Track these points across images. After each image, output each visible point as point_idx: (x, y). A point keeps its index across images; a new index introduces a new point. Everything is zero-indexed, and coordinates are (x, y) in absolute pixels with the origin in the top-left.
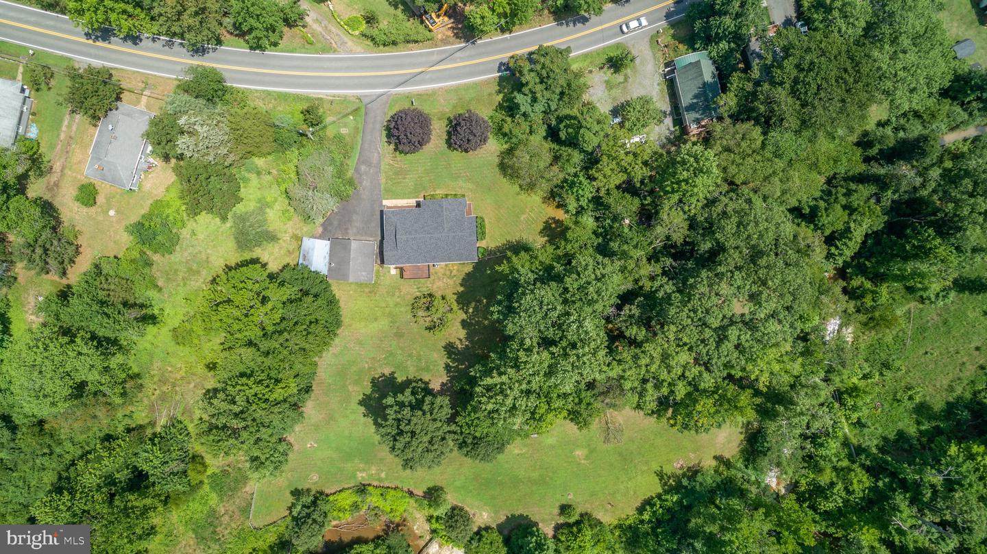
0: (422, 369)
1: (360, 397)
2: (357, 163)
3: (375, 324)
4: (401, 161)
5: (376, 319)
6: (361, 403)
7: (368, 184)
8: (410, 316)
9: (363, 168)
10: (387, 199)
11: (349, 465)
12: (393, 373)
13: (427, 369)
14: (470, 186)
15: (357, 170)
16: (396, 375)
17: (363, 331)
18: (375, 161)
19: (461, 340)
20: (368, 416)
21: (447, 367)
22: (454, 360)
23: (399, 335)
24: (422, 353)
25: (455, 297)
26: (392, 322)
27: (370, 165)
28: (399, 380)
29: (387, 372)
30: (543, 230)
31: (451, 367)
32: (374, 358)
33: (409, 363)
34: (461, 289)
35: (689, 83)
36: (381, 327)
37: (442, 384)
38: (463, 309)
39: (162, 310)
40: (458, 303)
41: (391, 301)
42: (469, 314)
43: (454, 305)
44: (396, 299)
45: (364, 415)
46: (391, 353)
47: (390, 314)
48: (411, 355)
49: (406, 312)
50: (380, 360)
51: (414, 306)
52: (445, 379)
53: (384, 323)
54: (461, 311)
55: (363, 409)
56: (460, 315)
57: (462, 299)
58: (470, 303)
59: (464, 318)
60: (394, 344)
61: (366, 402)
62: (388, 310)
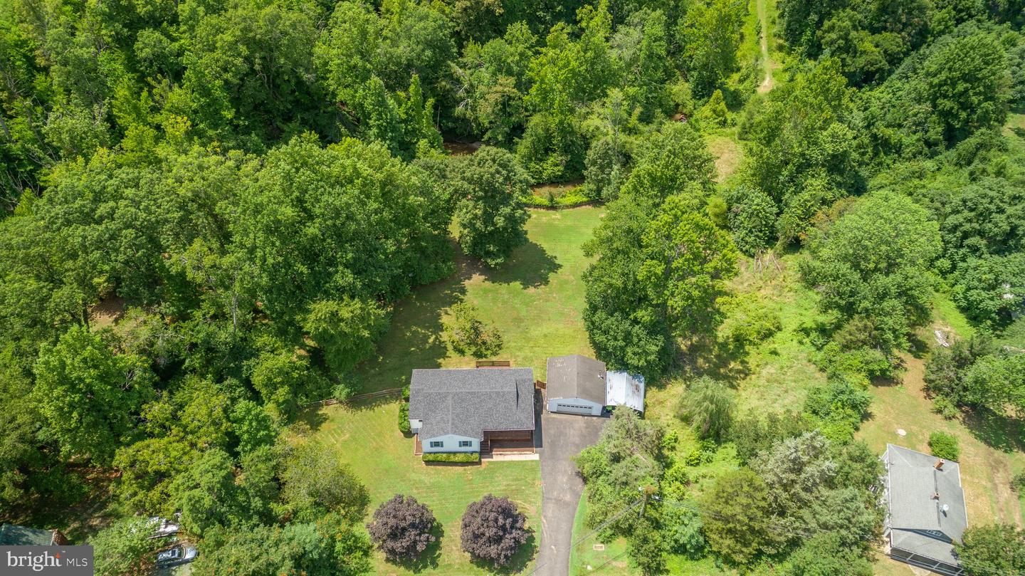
0: (490, 291)
1: (559, 271)
2: (577, 503)
3: (545, 331)
5: (545, 336)
6: (560, 266)
7: (560, 478)
8: (505, 338)
9: (568, 497)
10: (532, 461)
11: (569, 224)
12: (525, 288)
13: (486, 291)
14: (413, 476)
15: (578, 495)
16: (522, 287)
17: (561, 325)
18: (551, 506)
19: (446, 313)
20: (552, 257)
21: (463, 291)
22: (457, 297)
23: (518, 320)
24: (491, 304)
25: (448, 354)
26: (526, 332)
27: (558, 501)
28: (518, 283)
29: (531, 290)
30: (322, 422)
31: (460, 292)
32: (547, 301)
33: (506, 297)
34: (440, 361)
36: (539, 329)
37: (470, 278)
38: (440, 341)
39: (801, 343)
40: (445, 348)
41: (527, 352)
42: (434, 336)
43: (450, 347)
44: (521, 354)
45: (555, 257)
46: (527, 305)
47: (528, 340)
48: (504, 303)
49: (509, 342)
50: (540, 299)
51: (499, 346)
52: (467, 283)
53: (536, 332)
54: (442, 340)
55: (557, 262)
56: (445, 336)
57: (439, 351)
58: (431, 347)
59: (440, 333)
60: (523, 313)
61: (554, 267)
62: (531, 344)
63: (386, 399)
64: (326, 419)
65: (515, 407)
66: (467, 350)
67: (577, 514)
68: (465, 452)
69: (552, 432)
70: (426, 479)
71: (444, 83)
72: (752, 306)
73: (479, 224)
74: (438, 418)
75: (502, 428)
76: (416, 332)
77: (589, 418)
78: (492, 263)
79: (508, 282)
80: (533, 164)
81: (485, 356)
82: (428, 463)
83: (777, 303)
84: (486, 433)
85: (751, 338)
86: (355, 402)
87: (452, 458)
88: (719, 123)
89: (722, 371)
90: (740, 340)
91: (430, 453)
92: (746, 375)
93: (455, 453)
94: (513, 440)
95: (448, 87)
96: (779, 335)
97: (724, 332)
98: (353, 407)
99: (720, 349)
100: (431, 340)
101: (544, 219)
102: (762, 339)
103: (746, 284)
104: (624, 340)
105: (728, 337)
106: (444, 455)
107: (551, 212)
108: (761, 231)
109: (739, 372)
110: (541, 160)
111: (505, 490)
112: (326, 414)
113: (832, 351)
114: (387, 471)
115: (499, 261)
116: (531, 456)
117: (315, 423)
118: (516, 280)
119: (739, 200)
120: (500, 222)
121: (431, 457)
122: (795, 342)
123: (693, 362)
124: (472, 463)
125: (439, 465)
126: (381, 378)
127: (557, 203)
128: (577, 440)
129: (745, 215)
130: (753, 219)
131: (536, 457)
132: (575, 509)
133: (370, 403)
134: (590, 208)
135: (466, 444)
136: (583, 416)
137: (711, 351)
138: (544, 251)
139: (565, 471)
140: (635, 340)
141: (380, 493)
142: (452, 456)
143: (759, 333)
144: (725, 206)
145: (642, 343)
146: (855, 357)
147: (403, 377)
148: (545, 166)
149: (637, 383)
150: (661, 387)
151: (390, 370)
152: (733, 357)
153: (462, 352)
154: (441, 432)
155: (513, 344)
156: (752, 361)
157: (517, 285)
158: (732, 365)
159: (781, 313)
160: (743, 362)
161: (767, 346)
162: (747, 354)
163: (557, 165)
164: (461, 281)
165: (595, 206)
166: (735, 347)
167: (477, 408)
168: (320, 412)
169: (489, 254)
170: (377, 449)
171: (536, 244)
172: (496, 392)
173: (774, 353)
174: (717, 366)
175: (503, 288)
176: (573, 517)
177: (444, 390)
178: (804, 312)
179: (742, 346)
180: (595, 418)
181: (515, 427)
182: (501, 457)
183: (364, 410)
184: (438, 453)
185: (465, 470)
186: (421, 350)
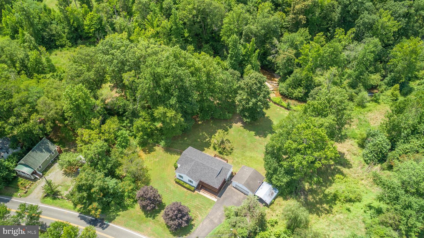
0: (241, 131)
1: (273, 134)
2: (218, 225)
3: (252, 155)
4: (194, 214)
5: (251, 157)
6: (274, 132)
7: (218, 212)
8: (234, 151)
9: (216, 221)
10: (213, 201)
12: (255, 136)
13: (239, 130)
14: (169, 184)
15: (220, 222)
16: (254, 134)
18: (207, 220)
21: (231, 127)
22: (227, 128)
23: (244, 146)
24: (238, 136)
25: (210, 147)
26: (244, 153)
27: (211, 220)
29: (257, 137)
30: (153, 151)
31: (229, 127)
32: (260, 144)
33: (246, 136)
34: (205, 148)
35: (37, 159)
36: (250, 153)
37: (236, 123)
38: (210, 141)
39: (365, 212)
40: (210, 145)
41: (239, 160)
42: (209, 139)
43: (212, 145)
44: (237, 160)
46: (252, 142)
47: (243, 155)
48: (243, 138)
49: (235, 153)
50: (258, 142)
51: (230, 153)
53: (248, 154)
57: (208, 145)
58: (205, 142)
59: (212, 139)
60: (248, 145)
61: (272, 132)
62: (243, 158)
64: (154, 151)
65: (215, 177)
66: (217, 149)
68: (190, 185)
69: (228, 194)
70: (172, 188)
71: (268, 45)
72: (353, 185)
74: (186, 167)
75: (206, 182)
76: (204, 135)
78: (245, 120)
79: (250, 130)
80: (290, 89)
81: (223, 154)
82: (177, 182)
83: (367, 189)
84: (200, 181)
85: (340, 198)
87: (184, 185)
88: (393, 100)
89: (318, 206)
90: (335, 197)
91: (178, 179)
92: (328, 213)
93: (186, 183)
94: (210, 190)
95: (269, 47)
96: (357, 204)
97: (330, 190)
98: (166, 151)
99: (323, 196)
100: (207, 140)
101: (281, 112)
102: (347, 201)
103: (356, 175)
104: (274, 171)
105: (331, 193)
106: (183, 182)
107: (287, 110)
108: (377, 154)
109: (326, 210)
110: (295, 88)
112: (156, 149)
113: (375, 222)
114: (161, 178)
115: (248, 120)
116: (214, 198)
117: (151, 150)
118: (253, 131)
119: (373, 136)
120: (251, 104)
121: (177, 180)
122: (362, 211)
123: (306, 196)
124: (191, 190)
126: (181, 145)
127: (290, 108)
128: (235, 201)
129: (372, 143)
130: (375, 147)
131: (215, 200)
132: (216, 227)
133: (172, 152)
135: (191, 181)
136: (245, 194)
137: (318, 195)
139: (222, 211)
140: (278, 173)
141: (154, 184)
143: (346, 197)
144: (365, 136)
145: (280, 176)
146: (383, 230)
148: (295, 91)
149: (274, 192)
150: (285, 199)
151: (186, 144)
152: (328, 202)
153: (215, 149)
154: (183, 173)
155: (236, 155)
156: (335, 208)
157: (253, 133)
158: (325, 205)
159: (365, 195)
161: (348, 205)
162: (335, 204)
163: (301, 93)
164: (233, 123)
166: (332, 199)
167: (201, 170)
168: (154, 148)
169: (245, 116)
170: (163, 169)
171: (271, 121)
173: (349, 210)
174: (317, 203)
175: (247, 132)
176: (213, 229)
177: (194, 158)
179: (335, 200)
181: (211, 184)
182: (203, 193)
183: (168, 154)
184: (180, 180)
185: (187, 191)
186: (201, 141)
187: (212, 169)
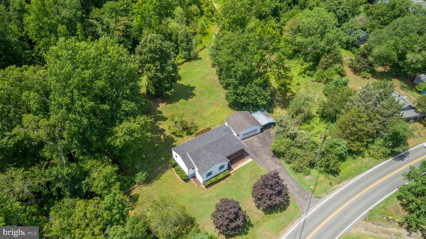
0: (173, 107)
1: (196, 89)
2: (284, 167)
5: (211, 114)
6: (194, 87)
7: (268, 162)
8: (195, 123)
10: (251, 162)
14: (205, 196)
15: (281, 164)
16: (185, 100)
17: (215, 108)
19: (160, 124)
20: (188, 85)
22: (159, 116)
23: (195, 113)
25: (175, 140)
26: (203, 116)
29: (190, 100)
30: (137, 198)
31: (159, 113)
32: (201, 101)
33: (182, 107)
34: (174, 144)
36: (207, 113)
37: (159, 106)
38: (167, 136)
39: (304, 77)
40: (172, 138)
42: (162, 135)
43: (173, 136)
45: (189, 85)
46: (194, 106)
47: (206, 119)
48: (183, 109)
49: (198, 123)
50: (197, 102)
51: (195, 127)
52: (158, 108)
54: (168, 135)
55: (192, 86)
56: (168, 133)
57: (170, 140)
58: (164, 141)
59: (164, 133)
60: (195, 110)
61: (193, 88)
62: (208, 120)
63: (162, 171)
64: (138, 196)
66: (182, 134)
67: (288, 171)
68: (222, 172)
69: (248, 147)
73: (159, 74)
74: (203, 161)
75: (233, 152)
77: (257, 135)
78: (169, 93)
79: (177, 101)
81: (193, 133)
82: (207, 187)
84: (229, 157)
85: (287, 82)
86: (148, 181)
89: (287, 98)
91: (207, 181)
93: (218, 175)
94: (236, 158)
97: (275, 85)
98: (148, 183)
99: (280, 91)
100: (162, 138)
105: (278, 86)
106: (214, 178)
109: (292, 95)
111: (251, 178)
112: (136, 194)
113: (321, 72)
114: (191, 201)
115: (172, 91)
116: (248, 161)
118: (180, 99)
121: (208, 183)
124: (228, 176)
125: (213, 185)
126: (152, 164)
128: (260, 145)
131: (250, 160)
132: (285, 169)
133: (156, 177)
134: (187, 63)
135: (222, 167)
136: (253, 136)
137: (277, 93)
138: (183, 84)
139: (267, 158)
142: (218, 177)
146: (331, 70)
147: (162, 159)
149: (265, 113)
150: (272, 112)
151: (153, 159)
152: (286, 91)
155: (201, 123)
156: (294, 90)
157: (182, 101)
158: (288, 94)
160: (291, 92)
161: (294, 83)
162: (290, 89)
164: (155, 109)
165: (189, 62)
167: (217, 149)
168: (132, 195)
172: (220, 138)
173: (298, 84)
174: (284, 97)
175: (178, 104)
176: (288, 173)
177: (196, 149)
178: (296, 68)
179: (285, 87)
180: (259, 134)
181: (238, 149)
182: (236, 167)
183: (155, 182)
184: (210, 179)
185: (226, 181)
186: (161, 144)
187: (221, 138)
